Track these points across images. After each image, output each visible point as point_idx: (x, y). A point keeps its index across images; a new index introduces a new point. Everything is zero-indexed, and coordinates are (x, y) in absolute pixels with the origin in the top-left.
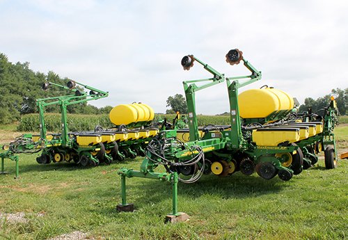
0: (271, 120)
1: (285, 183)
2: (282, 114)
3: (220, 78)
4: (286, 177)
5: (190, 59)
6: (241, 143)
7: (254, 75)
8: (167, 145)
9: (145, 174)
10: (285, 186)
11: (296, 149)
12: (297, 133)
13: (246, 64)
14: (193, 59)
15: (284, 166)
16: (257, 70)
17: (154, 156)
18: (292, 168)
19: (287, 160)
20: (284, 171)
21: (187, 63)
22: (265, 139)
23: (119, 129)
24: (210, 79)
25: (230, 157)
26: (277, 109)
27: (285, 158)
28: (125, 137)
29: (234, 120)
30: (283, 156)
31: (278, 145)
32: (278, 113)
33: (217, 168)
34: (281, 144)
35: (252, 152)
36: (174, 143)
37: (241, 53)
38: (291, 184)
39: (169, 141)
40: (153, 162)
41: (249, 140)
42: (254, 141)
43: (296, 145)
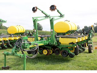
0: (68, 34)
1: (72, 58)
2: (72, 32)
3: (48, 16)
4: (72, 56)
5: (35, 8)
6: (55, 42)
7: (61, 16)
8: (23, 43)
9: (13, 54)
10: (72, 60)
11: (76, 45)
12: (76, 39)
13: (58, 11)
14: (37, 8)
15: (71, 52)
16: (63, 14)
17: (17, 47)
18: (74, 53)
19: (72, 50)
20: (71, 54)
21: (34, 10)
22: (64, 41)
23: (11, 35)
24: (44, 17)
25: (50, 48)
26: (70, 29)
27: (72, 49)
28: (13, 39)
29: (52, 33)
30: (71, 48)
31: (69, 44)
32: (71, 31)
33: (45, 52)
34: (70, 43)
35: (59, 46)
36: (26, 42)
37: (56, 7)
38: (74, 59)
39: (24, 41)
40: (17, 50)
41: (58, 41)
42: (60, 42)
43: (76, 44)
